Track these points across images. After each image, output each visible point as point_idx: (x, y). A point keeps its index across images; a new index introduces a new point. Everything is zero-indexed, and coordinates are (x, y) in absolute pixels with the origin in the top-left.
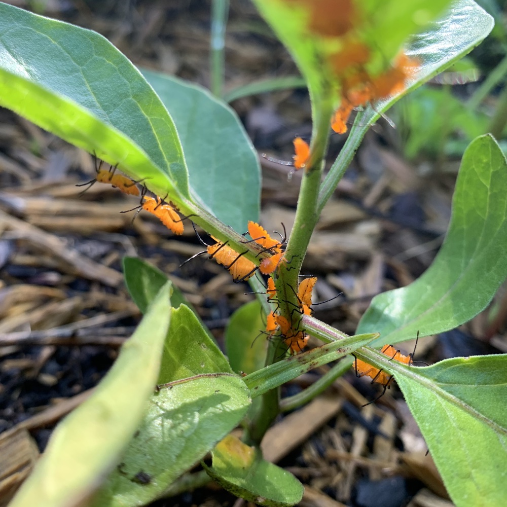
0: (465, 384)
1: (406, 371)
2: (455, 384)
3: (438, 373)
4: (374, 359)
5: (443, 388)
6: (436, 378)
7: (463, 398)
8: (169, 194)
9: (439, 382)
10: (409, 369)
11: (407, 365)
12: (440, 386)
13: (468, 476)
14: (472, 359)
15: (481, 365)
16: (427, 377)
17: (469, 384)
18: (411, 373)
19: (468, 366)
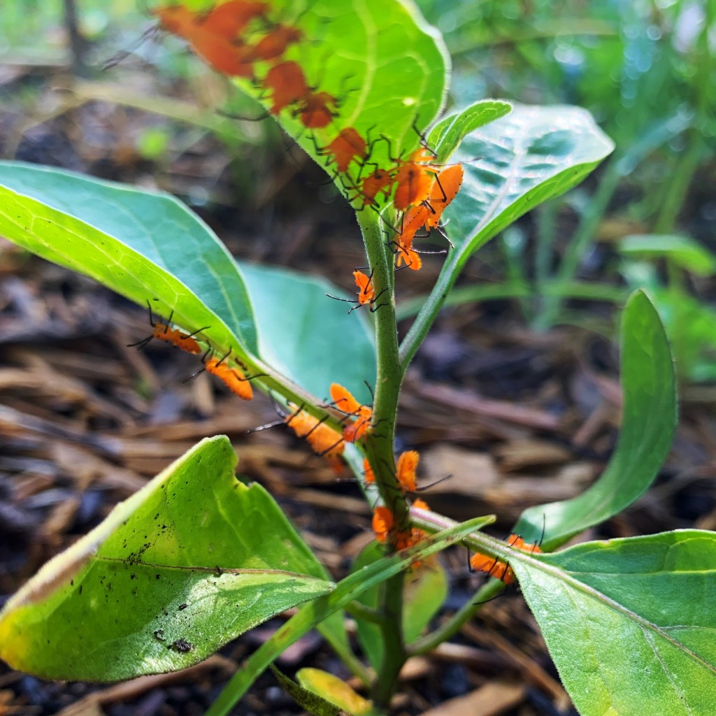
0: (603, 572)
1: (528, 558)
2: (591, 572)
3: (569, 560)
4: (489, 547)
5: (574, 577)
6: (565, 565)
7: (599, 588)
8: (233, 350)
9: (569, 570)
10: (532, 556)
11: (530, 552)
12: (571, 575)
13: (595, 670)
14: (613, 542)
15: (626, 550)
16: (554, 565)
17: (608, 573)
18: (534, 561)
19: (609, 552)
